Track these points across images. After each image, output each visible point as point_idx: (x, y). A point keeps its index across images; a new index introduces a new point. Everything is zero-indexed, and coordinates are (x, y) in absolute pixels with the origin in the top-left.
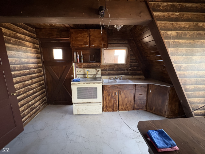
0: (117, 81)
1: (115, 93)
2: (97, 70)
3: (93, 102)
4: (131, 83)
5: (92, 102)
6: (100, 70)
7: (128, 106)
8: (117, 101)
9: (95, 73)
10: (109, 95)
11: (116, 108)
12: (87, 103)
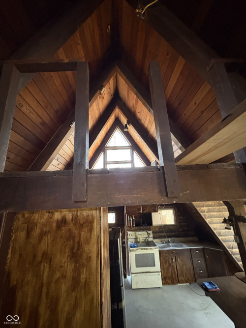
0: (171, 244)
1: (172, 259)
2: (148, 233)
3: (152, 271)
4: (185, 247)
5: (150, 271)
6: (150, 232)
7: (188, 276)
8: (176, 270)
9: (146, 236)
10: (166, 261)
11: (176, 280)
12: (146, 272)
